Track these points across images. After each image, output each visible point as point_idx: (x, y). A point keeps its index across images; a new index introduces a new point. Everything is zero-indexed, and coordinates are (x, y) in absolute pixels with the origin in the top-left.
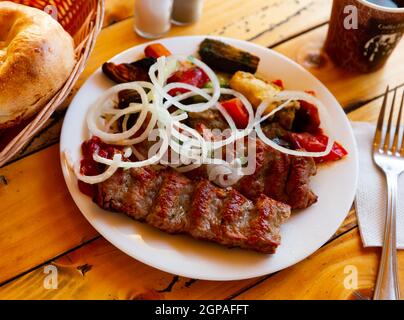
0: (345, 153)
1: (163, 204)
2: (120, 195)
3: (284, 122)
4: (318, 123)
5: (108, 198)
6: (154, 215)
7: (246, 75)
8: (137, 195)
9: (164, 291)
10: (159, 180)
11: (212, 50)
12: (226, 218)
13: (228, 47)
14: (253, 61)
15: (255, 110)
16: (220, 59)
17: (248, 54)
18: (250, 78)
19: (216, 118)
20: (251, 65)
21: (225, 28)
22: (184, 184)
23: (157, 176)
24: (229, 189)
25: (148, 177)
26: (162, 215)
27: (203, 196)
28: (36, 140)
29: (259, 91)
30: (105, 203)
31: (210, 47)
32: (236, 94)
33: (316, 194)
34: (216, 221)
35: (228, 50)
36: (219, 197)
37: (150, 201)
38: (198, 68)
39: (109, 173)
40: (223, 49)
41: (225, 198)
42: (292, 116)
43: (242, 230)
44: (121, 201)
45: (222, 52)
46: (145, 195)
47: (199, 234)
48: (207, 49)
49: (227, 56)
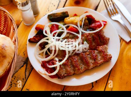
0: (106, 22)
1: (77, 67)
2: (64, 72)
3: (86, 24)
4: (94, 19)
5: (62, 75)
6: (77, 71)
7: (67, 18)
8: (69, 69)
9: (92, 88)
10: (70, 61)
11: (53, 17)
12: (95, 59)
13: (56, 14)
14: (66, 13)
15: (77, 26)
16: (57, 18)
17: (63, 12)
18: (69, 18)
19: (70, 35)
20: (67, 15)
21: (48, 9)
22: (77, 58)
23: (69, 60)
24: (88, 51)
25: (67, 62)
26: (79, 69)
27: (85, 58)
28: (26, 73)
29: (74, 20)
30: (62, 77)
31: (51, 17)
32: (69, 25)
33: (108, 37)
34: (93, 62)
35: (57, 15)
36: (88, 55)
37: (72, 68)
38: (53, 24)
39: (58, 69)
40: (56, 15)
41: (89, 54)
42: (87, 21)
43: (101, 59)
44: (66, 74)
45: (56, 16)
46: (70, 67)
47: (91, 68)
48: (51, 18)
49: (58, 16)
